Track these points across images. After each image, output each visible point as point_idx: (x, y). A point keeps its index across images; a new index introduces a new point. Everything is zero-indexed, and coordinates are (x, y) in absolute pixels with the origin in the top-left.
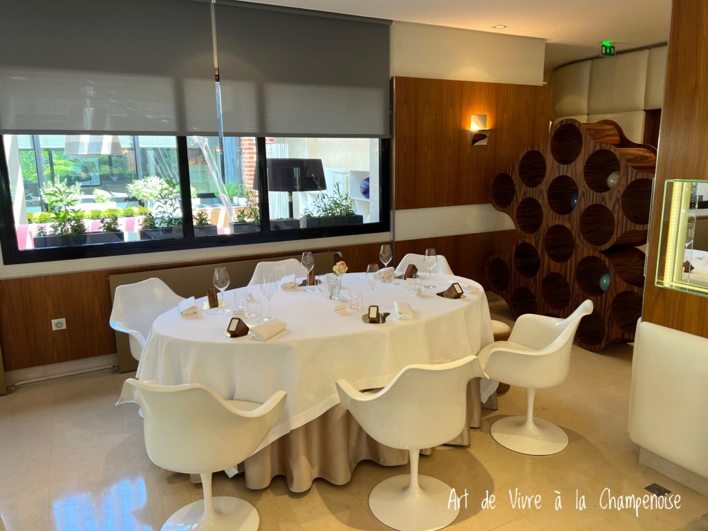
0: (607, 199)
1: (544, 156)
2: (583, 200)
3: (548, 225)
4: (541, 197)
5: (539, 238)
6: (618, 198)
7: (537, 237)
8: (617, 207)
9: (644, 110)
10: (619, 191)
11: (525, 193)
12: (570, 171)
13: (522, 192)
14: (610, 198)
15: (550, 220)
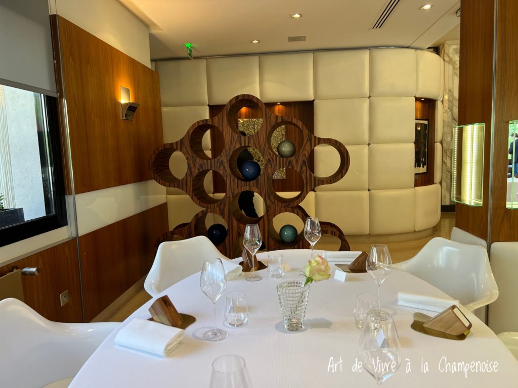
0: (294, 163)
1: (220, 129)
2: (269, 166)
3: (233, 194)
4: (221, 168)
5: (225, 206)
6: (304, 161)
7: (222, 207)
8: (304, 168)
9: (209, 105)
10: (304, 155)
11: (201, 166)
12: (252, 142)
13: (197, 165)
14: (297, 162)
15: (236, 187)
